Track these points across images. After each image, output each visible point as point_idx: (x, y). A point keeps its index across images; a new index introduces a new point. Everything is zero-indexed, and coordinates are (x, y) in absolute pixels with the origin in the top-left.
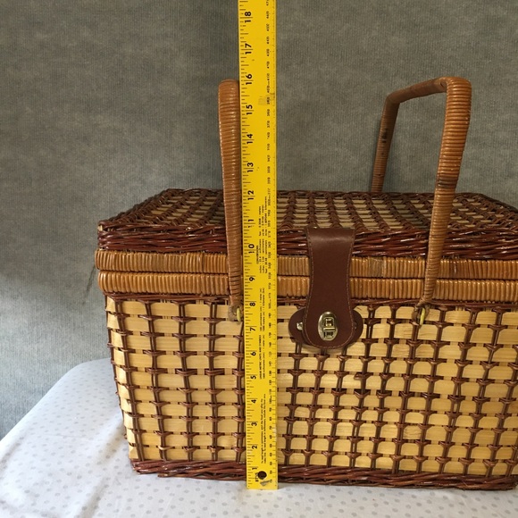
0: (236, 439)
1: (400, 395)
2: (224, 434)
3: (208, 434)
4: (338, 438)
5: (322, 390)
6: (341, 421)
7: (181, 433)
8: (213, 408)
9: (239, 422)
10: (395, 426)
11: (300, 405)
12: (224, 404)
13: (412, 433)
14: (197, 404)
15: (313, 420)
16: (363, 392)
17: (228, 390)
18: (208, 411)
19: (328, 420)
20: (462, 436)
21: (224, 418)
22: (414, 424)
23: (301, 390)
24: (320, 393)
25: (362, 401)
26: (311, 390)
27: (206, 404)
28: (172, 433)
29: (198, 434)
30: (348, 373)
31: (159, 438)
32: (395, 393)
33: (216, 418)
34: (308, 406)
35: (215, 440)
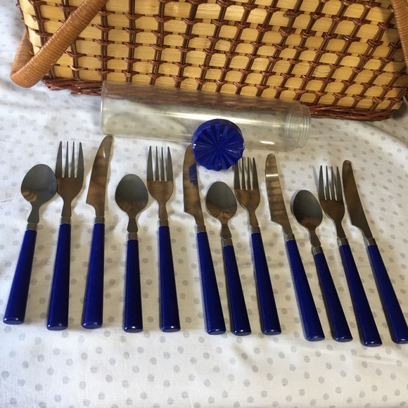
0: (152, 66)
1: (323, 36)
2: (140, 60)
3: (123, 59)
4: (252, 71)
5: (248, 25)
6: (259, 56)
7: (95, 56)
8: (131, 34)
9: (157, 50)
10: (308, 64)
11: (222, 38)
12: (143, 31)
13: (322, 72)
14: (113, 28)
15: (233, 53)
16: (289, 30)
17: (148, 16)
18: (126, 37)
19: (246, 55)
20: (364, 77)
21: (141, 44)
22: (326, 64)
23: (227, 23)
24: (245, 28)
25: (285, 39)
26: (236, 23)
27: (123, 29)
28: (85, 55)
29: (113, 58)
30: (279, 9)
31: (71, 59)
32: (319, 34)
33: (133, 44)
34: (230, 40)
35: (130, 66)
